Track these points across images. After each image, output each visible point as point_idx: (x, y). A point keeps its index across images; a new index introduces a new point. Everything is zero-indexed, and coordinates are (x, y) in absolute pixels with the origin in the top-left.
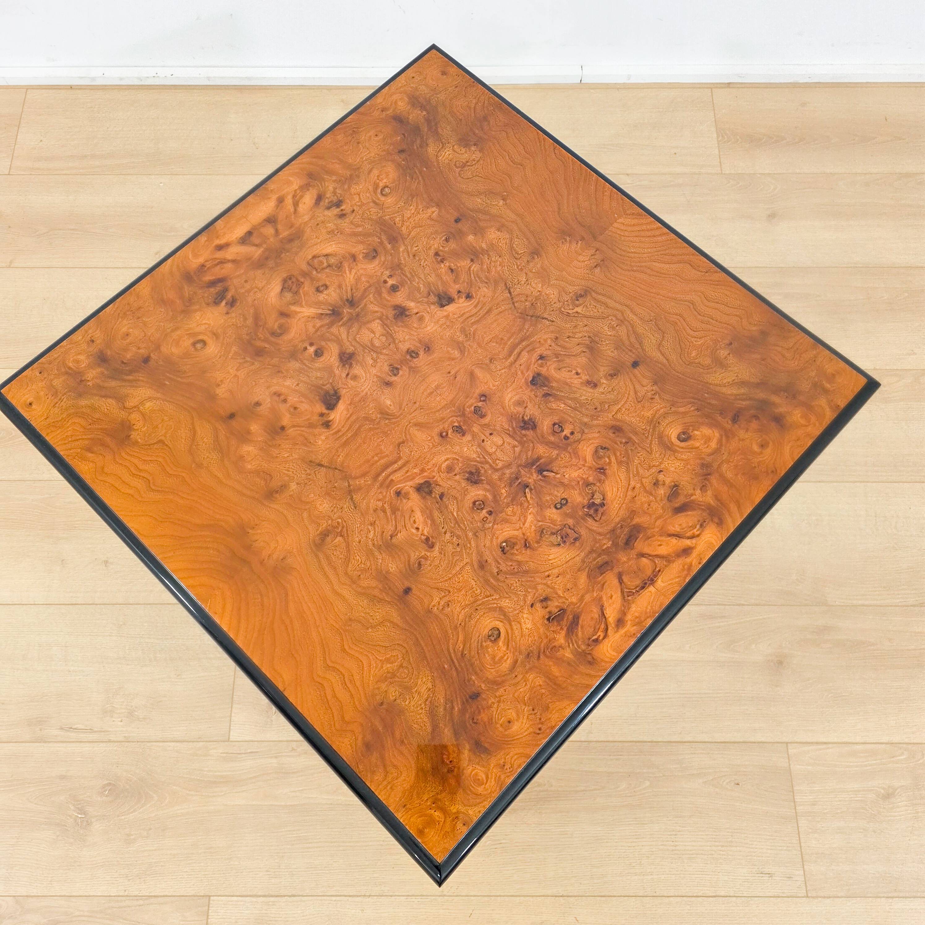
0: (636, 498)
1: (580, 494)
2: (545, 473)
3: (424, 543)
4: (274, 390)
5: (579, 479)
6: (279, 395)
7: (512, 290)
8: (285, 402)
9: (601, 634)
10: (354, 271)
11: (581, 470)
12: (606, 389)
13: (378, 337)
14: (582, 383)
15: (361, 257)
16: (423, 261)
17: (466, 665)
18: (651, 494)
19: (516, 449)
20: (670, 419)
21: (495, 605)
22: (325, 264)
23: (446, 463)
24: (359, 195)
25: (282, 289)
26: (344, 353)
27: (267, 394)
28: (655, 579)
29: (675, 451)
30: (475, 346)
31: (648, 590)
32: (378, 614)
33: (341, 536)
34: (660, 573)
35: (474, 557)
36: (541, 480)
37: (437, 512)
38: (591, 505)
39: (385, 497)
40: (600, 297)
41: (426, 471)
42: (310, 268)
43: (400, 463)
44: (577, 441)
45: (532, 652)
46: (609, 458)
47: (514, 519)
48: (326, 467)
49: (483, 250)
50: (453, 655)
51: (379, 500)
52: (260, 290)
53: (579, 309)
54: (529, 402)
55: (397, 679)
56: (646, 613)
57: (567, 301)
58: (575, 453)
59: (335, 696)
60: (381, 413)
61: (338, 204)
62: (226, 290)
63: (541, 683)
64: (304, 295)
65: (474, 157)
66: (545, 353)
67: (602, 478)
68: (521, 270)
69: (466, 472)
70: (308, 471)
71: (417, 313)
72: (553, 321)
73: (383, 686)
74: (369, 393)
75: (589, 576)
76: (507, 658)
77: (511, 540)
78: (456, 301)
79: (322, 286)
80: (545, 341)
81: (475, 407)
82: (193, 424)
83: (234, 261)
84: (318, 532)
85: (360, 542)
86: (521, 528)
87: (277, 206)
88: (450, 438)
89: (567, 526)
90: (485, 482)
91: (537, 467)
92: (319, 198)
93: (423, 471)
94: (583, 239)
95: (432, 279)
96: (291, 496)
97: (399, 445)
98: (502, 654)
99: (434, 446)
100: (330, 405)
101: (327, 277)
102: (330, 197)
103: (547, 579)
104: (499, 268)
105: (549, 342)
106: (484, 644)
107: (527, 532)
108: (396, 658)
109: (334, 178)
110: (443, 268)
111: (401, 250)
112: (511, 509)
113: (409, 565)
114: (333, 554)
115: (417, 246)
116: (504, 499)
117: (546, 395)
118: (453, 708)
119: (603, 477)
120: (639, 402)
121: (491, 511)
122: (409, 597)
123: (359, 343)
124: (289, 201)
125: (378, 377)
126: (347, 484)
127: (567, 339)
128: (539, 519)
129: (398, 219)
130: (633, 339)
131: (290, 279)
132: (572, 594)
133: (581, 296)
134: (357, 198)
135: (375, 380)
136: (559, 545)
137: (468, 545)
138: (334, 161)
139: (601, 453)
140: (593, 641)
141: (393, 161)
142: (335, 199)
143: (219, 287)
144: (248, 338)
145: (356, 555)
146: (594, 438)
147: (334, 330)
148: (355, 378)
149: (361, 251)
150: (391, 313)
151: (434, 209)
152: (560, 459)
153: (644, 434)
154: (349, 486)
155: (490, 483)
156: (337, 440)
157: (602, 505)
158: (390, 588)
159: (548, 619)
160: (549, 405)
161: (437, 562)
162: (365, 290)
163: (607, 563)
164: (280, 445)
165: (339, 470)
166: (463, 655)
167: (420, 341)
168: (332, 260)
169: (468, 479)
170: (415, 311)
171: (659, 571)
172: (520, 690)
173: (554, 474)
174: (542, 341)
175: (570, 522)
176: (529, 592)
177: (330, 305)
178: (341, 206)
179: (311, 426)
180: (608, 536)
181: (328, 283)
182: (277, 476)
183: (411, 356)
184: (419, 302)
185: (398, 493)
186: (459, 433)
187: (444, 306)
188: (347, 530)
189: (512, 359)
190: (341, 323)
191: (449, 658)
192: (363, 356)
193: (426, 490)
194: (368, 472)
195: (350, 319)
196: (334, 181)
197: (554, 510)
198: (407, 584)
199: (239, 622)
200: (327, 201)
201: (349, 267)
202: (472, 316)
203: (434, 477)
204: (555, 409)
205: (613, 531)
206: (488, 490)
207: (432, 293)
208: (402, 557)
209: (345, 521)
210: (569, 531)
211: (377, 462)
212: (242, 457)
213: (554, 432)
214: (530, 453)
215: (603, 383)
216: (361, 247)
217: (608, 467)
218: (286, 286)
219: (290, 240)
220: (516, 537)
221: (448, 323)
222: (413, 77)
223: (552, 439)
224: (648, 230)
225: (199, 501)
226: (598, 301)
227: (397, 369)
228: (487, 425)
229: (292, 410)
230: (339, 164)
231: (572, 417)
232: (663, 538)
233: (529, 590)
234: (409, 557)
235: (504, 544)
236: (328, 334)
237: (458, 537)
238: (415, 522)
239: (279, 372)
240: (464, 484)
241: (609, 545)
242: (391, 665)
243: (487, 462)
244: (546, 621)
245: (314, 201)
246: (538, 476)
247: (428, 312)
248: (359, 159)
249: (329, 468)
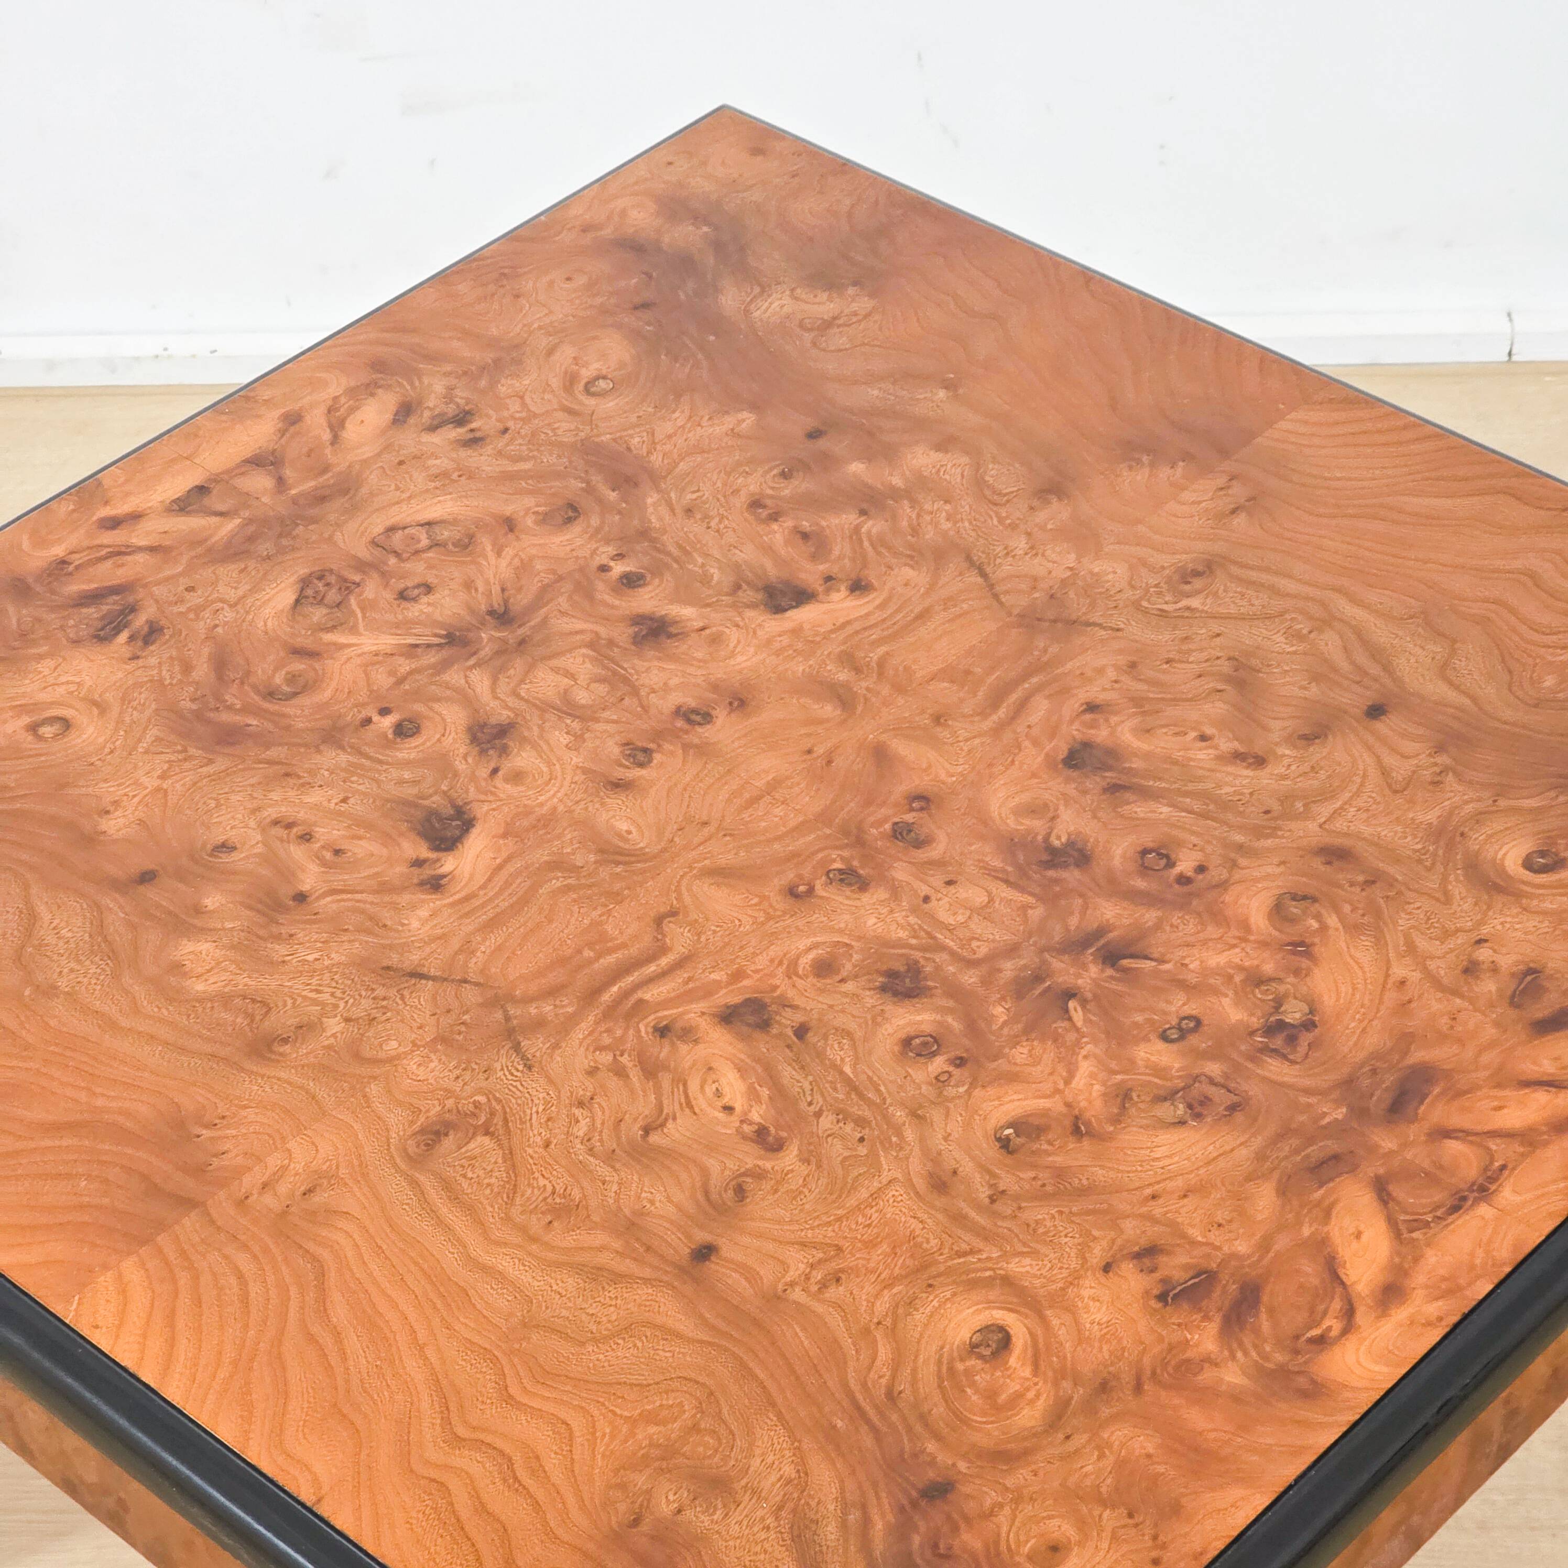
0: (1413, 1005)
1: (1237, 1003)
2: (1125, 962)
3: (753, 1141)
4: (274, 816)
5: (1231, 971)
6: (289, 826)
7: (988, 570)
8: (308, 840)
9: (1333, 1324)
10: (509, 552)
11: (1237, 950)
12: (1293, 767)
13: (584, 684)
14: (1220, 758)
15: (530, 521)
16: (717, 520)
17: (904, 1419)
18: (1456, 993)
19: (1030, 912)
20: (1497, 825)
21: (988, 1274)
22: (425, 542)
23: (811, 956)
24: (522, 398)
25: (297, 601)
26: (483, 726)
27: (252, 824)
28: (1493, 1187)
29: (1518, 895)
30: (886, 690)
31: (1471, 1213)
32: (612, 1309)
33: (487, 1133)
34: (1506, 1173)
35: (916, 1165)
36: (1112, 977)
37: (789, 1068)
38: (1275, 1028)
39: (622, 1039)
40: (1253, 575)
41: (748, 976)
42: (377, 552)
43: (664, 962)
44: (1216, 886)
45: (1116, 1377)
46: (1318, 917)
47: (1036, 1071)
48: (434, 979)
49: (893, 488)
50: (860, 1397)
51: (601, 1049)
52: (231, 606)
53: (1195, 603)
54: (1062, 808)
55: (680, 1460)
56: (1472, 1267)
57: (1156, 586)
58: (1216, 915)
59: (482, 1509)
60: (601, 851)
61: (461, 419)
62: (133, 609)
63: (1151, 1451)
64: (363, 609)
65: (855, 307)
66: (1102, 697)
67: (1304, 966)
68: (1013, 527)
69: (878, 972)
70: (380, 992)
71: (703, 629)
72: (1118, 630)
73: (641, 1480)
74: (561, 808)
75: (1282, 1191)
76: (1038, 1396)
77: (1030, 1119)
78: (821, 597)
79: (418, 586)
80: (1101, 671)
81: (896, 824)
82: (27, 901)
83: (152, 549)
84: (416, 1127)
85: (547, 1145)
86: (1057, 1091)
87: (282, 432)
88: (822, 897)
89: (1203, 1078)
90: (939, 992)
91: (1098, 950)
92: (405, 412)
93: (738, 975)
94: (1187, 457)
95: (747, 554)
96: (329, 1047)
97: (659, 921)
98: (1017, 1387)
99: (769, 918)
100: (443, 840)
101: (430, 567)
102: (436, 406)
103: (1152, 1203)
104: (945, 525)
105: (1111, 674)
106: (960, 1366)
107: (1081, 1098)
108: (676, 1410)
109: (448, 368)
110: (778, 534)
111: (649, 501)
112: (1025, 1051)
113: (707, 1193)
114: (464, 1176)
115: (698, 491)
116: (1001, 1028)
117: (1114, 789)
118: (866, 1521)
119: (1305, 963)
120: (1396, 792)
121: (961, 1058)
122: (713, 1266)
123: (527, 701)
124: (316, 422)
125: (585, 771)
126: (499, 1015)
127: (1165, 666)
128: (1113, 1065)
129: (637, 440)
130: (1362, 659)
131: (320, 578)
132: (1232, 1236)
133: (1197, 574)
134: (514, 406)
135: (580, 777)
136: (1182, 1123)
137: (894, 1139)
138: (447, 335)
139: (1294, 909)
140: (1311, 1341)
141: (619, 326)
142: (451, 410)
143: (109, 606)
144: (194, 707)
145: (536, 1175)
146: (1268, 877)
147: (454, 676)
148: (517, 777)
149: (529, 509)
150: (623, 634)
151: (745, 414)
152: (1168, 928)
153: (1420, 861)
154: (508, 1019)
155: (955, 991)
156: (467, 915)
157: (1309, 1025)
158: (648, 1249)
159: (1162, 1297)
160: (1126, 810)
161: (795, 1183)
162: (545, 589)
163: (1336, 1157)
164: (291, 935)
165: (477, 984)
166: (891, 1396)
167: (715, 687)
168: (445, 534)
169: (883, 989)
170: (698, 624)
171: (1503, 1167)
172: (1084, 1470)
173: (1154, 964)
174: (1089, 673)
175: (1214, 1069)
176: (1095, 1238)
177: (441, 625)
178: (470, 422)
179: (385, 888)
180: (1333, 1096)
181: (431, 580)
182: (285, 1005)
183: (689, 721)
184: (708, 605)
185: (663, 1031)
186: (850, 885)
187: (786, 610)
188: (506, 1121)
189: (1002, 712)
190: (472, 662)
191: (846, 1403)
192: (541, 728)
193: (751, 1019)
194: (563, 986)
195: (499, 653)
196: (447, 374)
197: (1161, 1045)
198: (702, 1237)
199: (172, 1342)
200: (427, 414)
201: (494, 545)
202: (871, 627)
203: (776, 987)
204: (1143, 819)
205: (1349, 1083)
206: (950, 1011)
207: (748, 584)
208: (684, 1176)
209: (499, 1101)
210: (1212, 1091)
211: (590, 962)
212: (177, 968)
213: (1144, 870)
214: (1073, 921)
215: (1284, 756)
216: (529, 501)
217: (1317, 940)
218: (309, 592)
219: (320, 498)
220: (1045, 1113)
221: (800, 646)
222: (670, 163)
223: (1140, 884)
224: (1379, 432)
225: (44, 1070)
226: (1250, 583)
227: (645, 750)
228: (939, 864)
229: (328, 855)
230: (459, 339)
231: (1197, 834)
232: (1507, 1093)
233: (1096, 1233)
234: (705, 1173)
235: (1009, 1131)
236: (433, 687)
237: (861, 1122)
238: (718, 1094)
239: (287, 775)
240: (871, 999)
241: (1340, 1117)
242: (661, 1428)
243: (943, 948)
244: (1154, 1303)
245: (389, 416)
246: (1102, 971)
247: (737, 626)
248: (520, 326)
249: (445, 980)
